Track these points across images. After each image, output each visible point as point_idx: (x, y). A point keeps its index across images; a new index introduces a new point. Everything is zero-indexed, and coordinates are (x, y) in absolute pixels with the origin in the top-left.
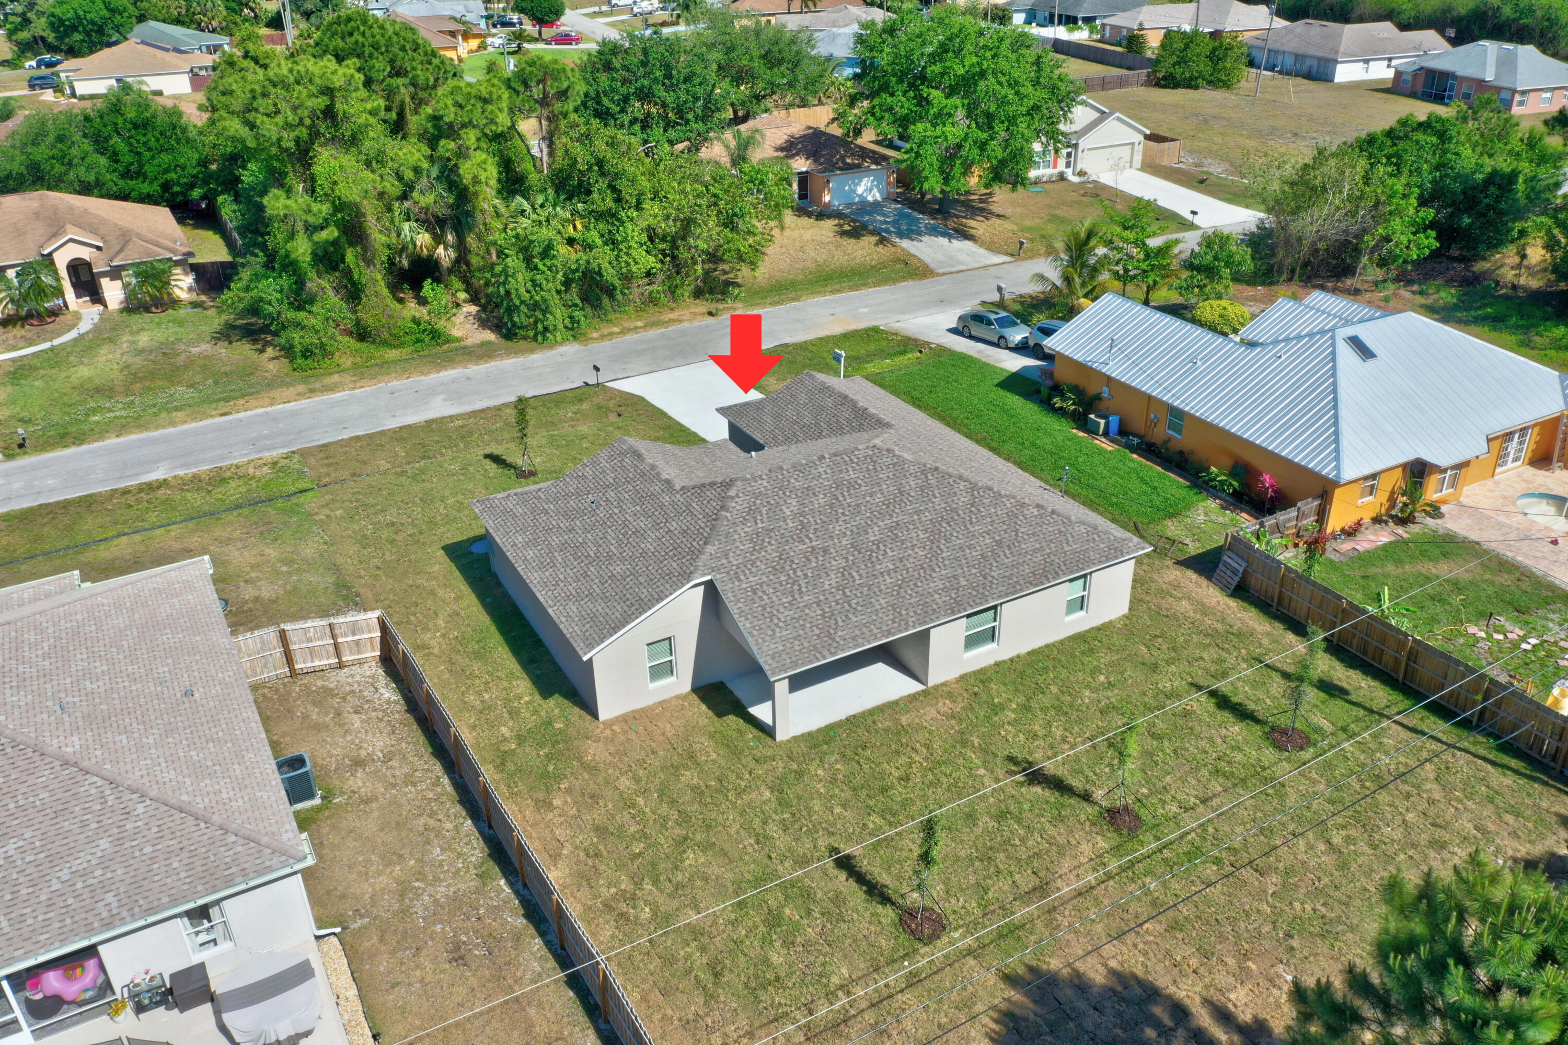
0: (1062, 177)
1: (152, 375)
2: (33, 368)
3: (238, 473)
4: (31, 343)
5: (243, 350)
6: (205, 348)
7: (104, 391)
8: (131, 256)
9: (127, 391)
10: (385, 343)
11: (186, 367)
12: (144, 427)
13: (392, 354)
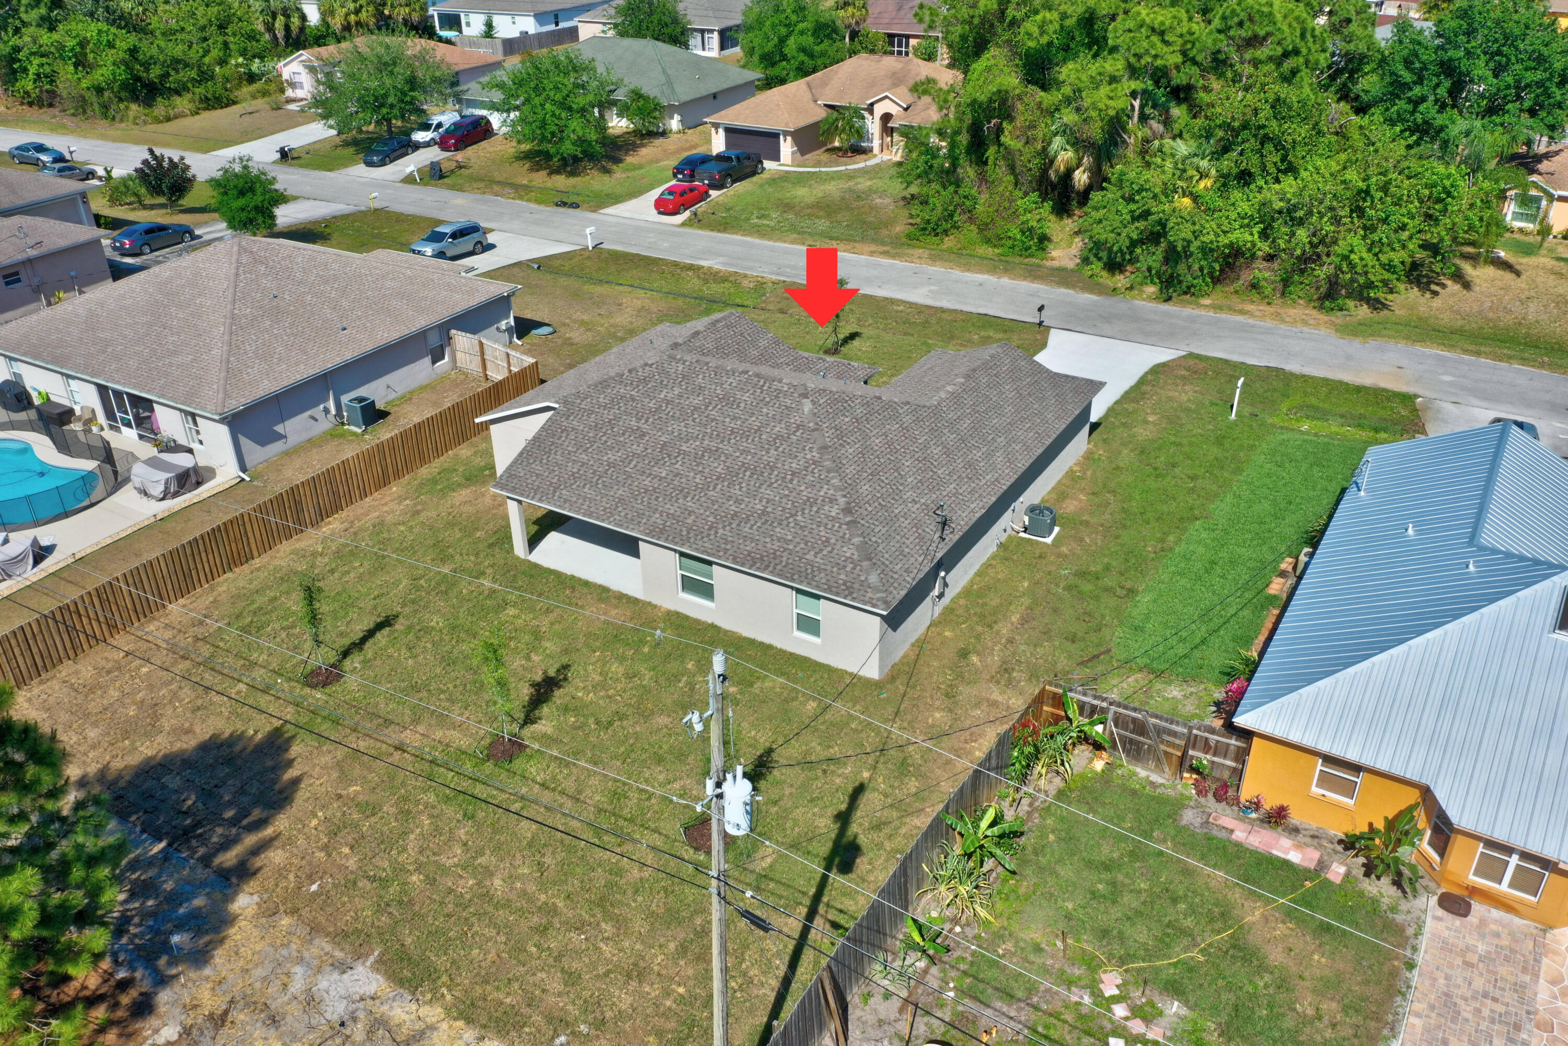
1: (828, 207)
3: (738, 281)
5: (906, 211)
6: (887, 202)
8: (916, 120)
9: (798, 213)
10: (989, 241)
11: (852, 209)
12: (763, 236)
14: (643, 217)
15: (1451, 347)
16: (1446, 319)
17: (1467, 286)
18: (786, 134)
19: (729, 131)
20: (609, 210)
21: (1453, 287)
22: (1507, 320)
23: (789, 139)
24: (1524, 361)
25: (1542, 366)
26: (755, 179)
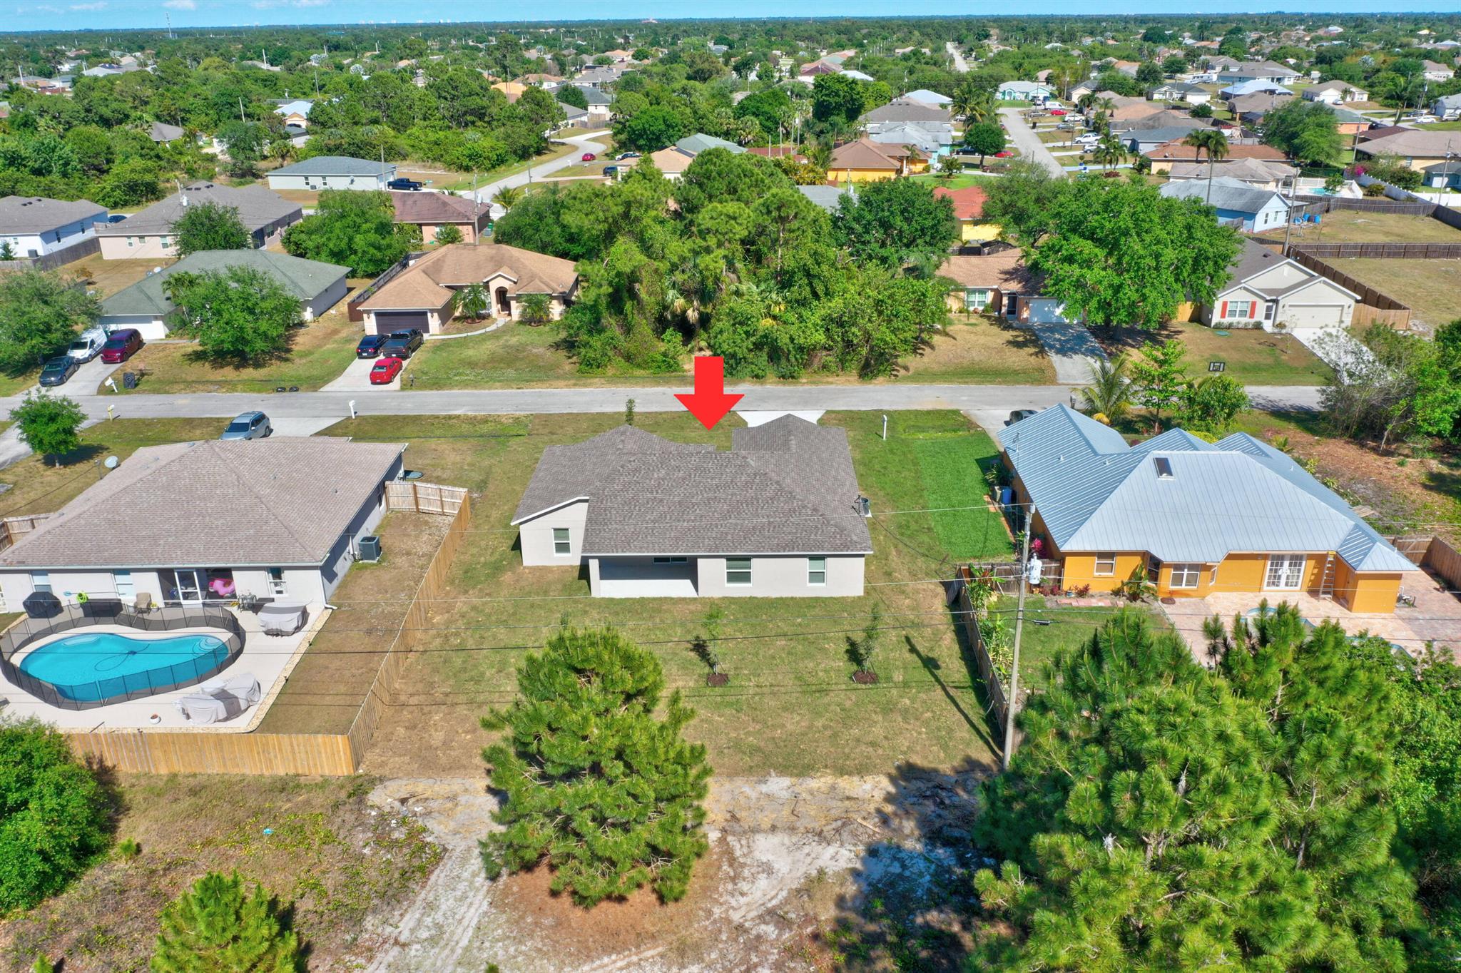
0: (1258, 326)
1: (502, 360)
2: (449, 346)
3: (496, 420)
4: (459, 331)
5: (562, 354)
6: (541, 350)
7: (472, 364)
8: (530, 290)
9: (484, 368)
10: (639, 366)
11: (522, 359)
12: (476, 387)
13: (639, 372)
14: (362, 389)
15: (951, 382)
16: (935, 367)
17: (932, 348)
18: (432, 311)
19: (379, 315)
20: (327, 388)
21: (928, 350)
22: (966, 363)
23: (436, 315)
24: (990, 382)
25: (1000, 383)
26: (422, 347)
